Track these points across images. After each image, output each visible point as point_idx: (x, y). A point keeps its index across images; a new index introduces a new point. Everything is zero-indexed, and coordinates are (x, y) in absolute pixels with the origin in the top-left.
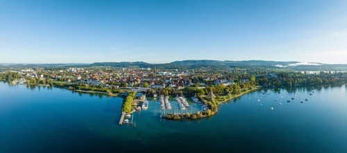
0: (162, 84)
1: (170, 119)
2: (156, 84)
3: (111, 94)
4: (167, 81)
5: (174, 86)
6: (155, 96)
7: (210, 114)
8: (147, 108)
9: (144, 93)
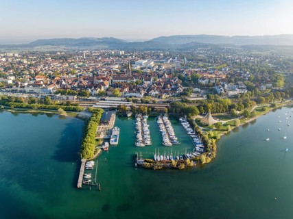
0: (138, 90)
1: (148, 168)
2: (131, 90)
3: (65, 113)
4: (147, 83)
5: (157, 92)
6: (129, 115)
7: (204, 162)
8: (117, 143)
9: (112, 109)
